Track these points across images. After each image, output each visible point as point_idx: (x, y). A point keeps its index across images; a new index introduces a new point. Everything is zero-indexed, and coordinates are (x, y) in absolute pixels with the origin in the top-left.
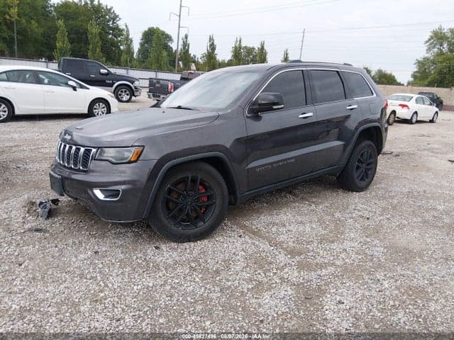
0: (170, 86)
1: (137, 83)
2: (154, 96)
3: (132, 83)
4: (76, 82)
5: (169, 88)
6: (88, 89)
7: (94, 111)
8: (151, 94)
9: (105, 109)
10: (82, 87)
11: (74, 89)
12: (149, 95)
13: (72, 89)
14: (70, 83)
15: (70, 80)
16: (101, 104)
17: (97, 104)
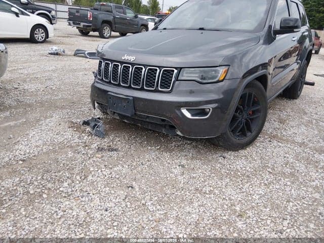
0: (89, 15)
1: (53, 13)
2: (74, 23)
3: (50, 12)
4: (18, 9)
5: (89, 16)
6: (29, 15)
7: (35, 36)
8: (71, 22)
9: (44, 34)
10: (23, 13)
11: (17, 15)
12: (69, 23)
13: (14, 16)
14: (13, 9)
15: (12, 6)
16: (40, 29)
17: (37, 30)
